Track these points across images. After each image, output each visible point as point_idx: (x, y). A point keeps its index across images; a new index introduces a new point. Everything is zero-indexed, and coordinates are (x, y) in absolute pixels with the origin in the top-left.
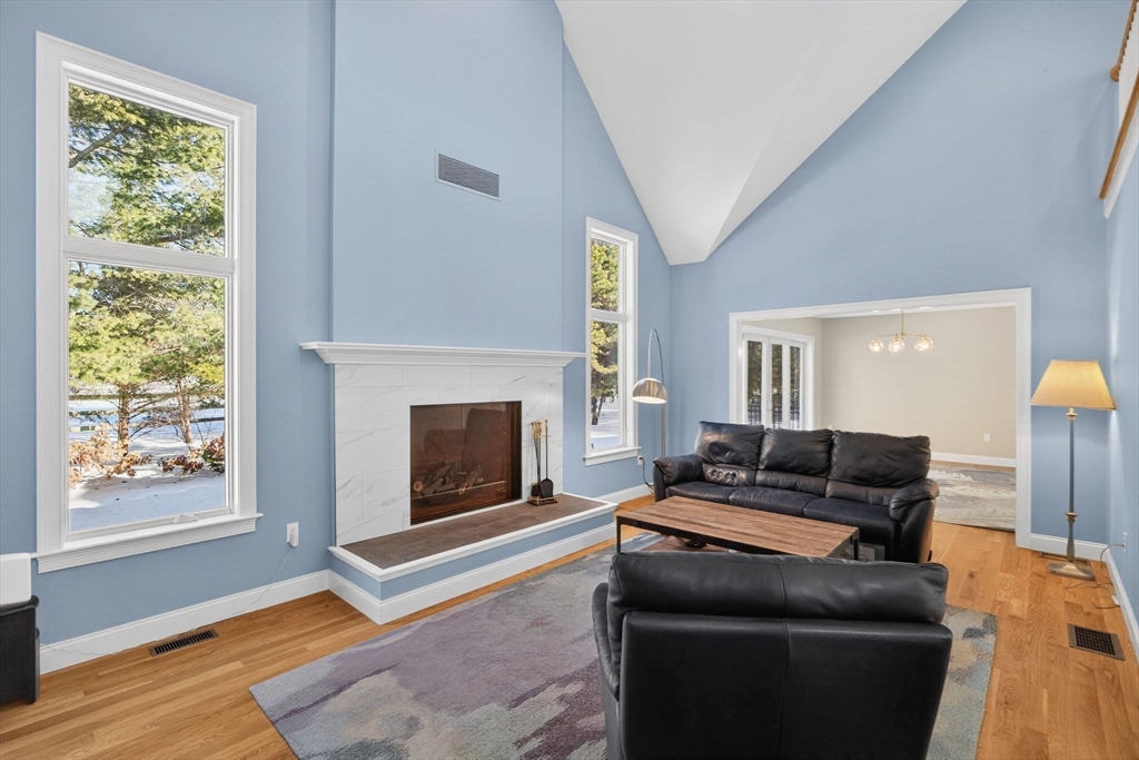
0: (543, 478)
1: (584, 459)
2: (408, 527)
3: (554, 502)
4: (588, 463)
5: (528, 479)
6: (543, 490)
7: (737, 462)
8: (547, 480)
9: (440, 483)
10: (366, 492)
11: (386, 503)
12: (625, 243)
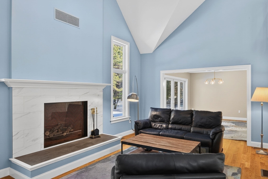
0: (95, 128)
1: (110, 122)
2: (43, 149)
3: (99, 137)
4: (112, 123)
5: (90, 129)
6: (95, 133)
8: (97, 129)
9: (56, 132)
10: (26, 136)
11: (34, 140)
12: (125, 46)
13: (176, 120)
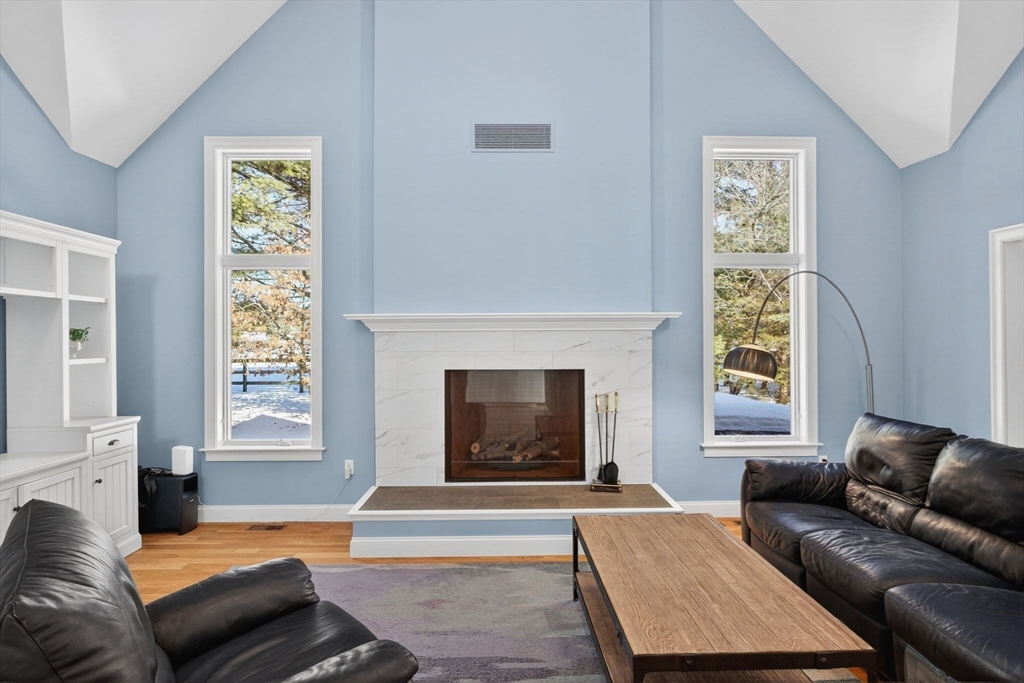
0: (609, 461)
1: (702, 449)
2: (441, 482)
3: (617, 490)
4: (707, 453)
7: (893, 486)
8: (612, 463)
9: (504, 449)
10: (402, 444)
11: (421, 457)
12: (797, 154)
13: (947, 494)
